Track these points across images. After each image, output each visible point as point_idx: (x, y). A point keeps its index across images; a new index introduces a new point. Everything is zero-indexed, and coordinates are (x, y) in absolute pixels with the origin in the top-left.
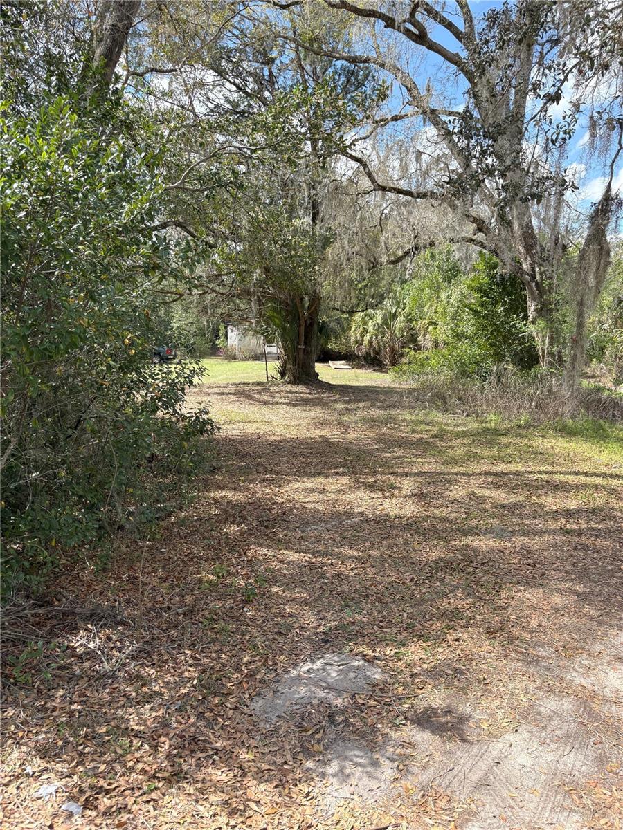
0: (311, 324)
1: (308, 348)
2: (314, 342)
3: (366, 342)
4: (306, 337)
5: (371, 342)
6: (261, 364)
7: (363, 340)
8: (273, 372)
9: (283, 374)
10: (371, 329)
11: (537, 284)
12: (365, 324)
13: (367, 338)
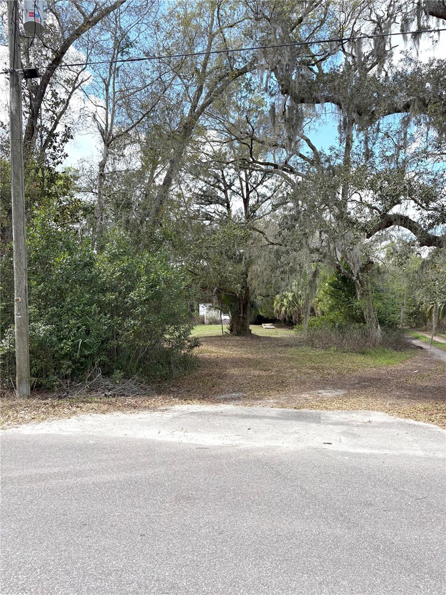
0: (247, 303)
1: (245, 316)
2: (248, 312)
3: (283, 312)
4: (244, 310)
5: (286, 312)
6: (220, 326)
7: (281, 311)
8: (226, 330)
9: (231, 330)
10: (285, 304)
11: (360, 281)
12: (282, 300)
13: (283, 309)
